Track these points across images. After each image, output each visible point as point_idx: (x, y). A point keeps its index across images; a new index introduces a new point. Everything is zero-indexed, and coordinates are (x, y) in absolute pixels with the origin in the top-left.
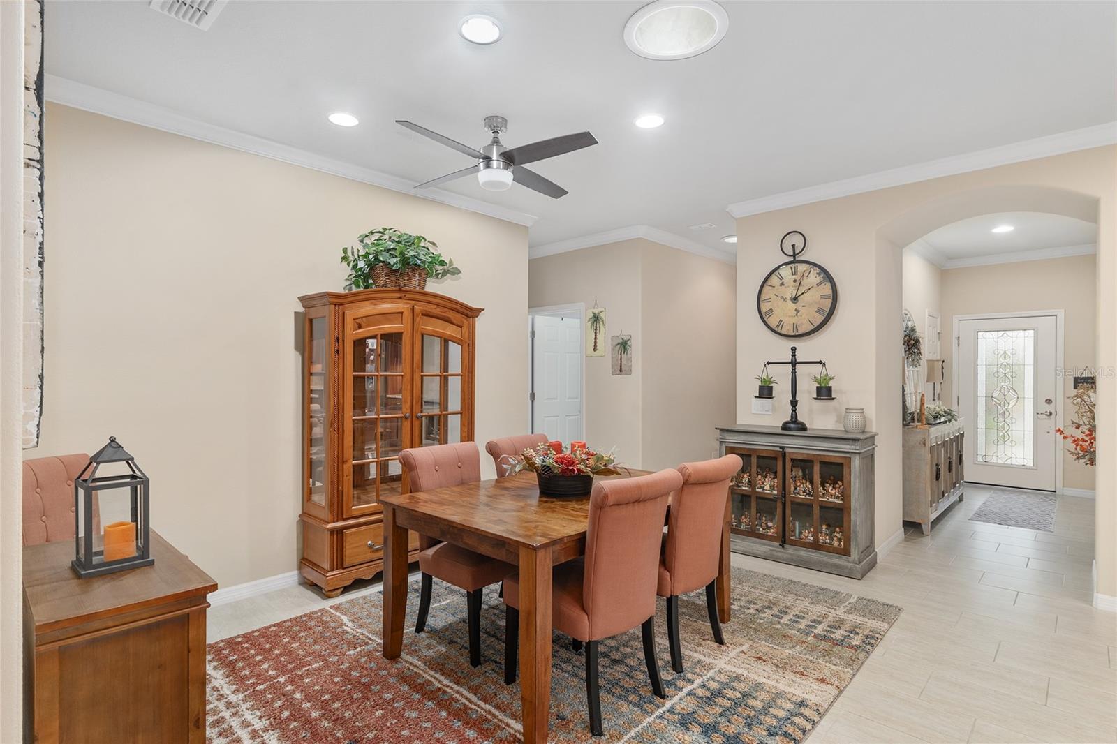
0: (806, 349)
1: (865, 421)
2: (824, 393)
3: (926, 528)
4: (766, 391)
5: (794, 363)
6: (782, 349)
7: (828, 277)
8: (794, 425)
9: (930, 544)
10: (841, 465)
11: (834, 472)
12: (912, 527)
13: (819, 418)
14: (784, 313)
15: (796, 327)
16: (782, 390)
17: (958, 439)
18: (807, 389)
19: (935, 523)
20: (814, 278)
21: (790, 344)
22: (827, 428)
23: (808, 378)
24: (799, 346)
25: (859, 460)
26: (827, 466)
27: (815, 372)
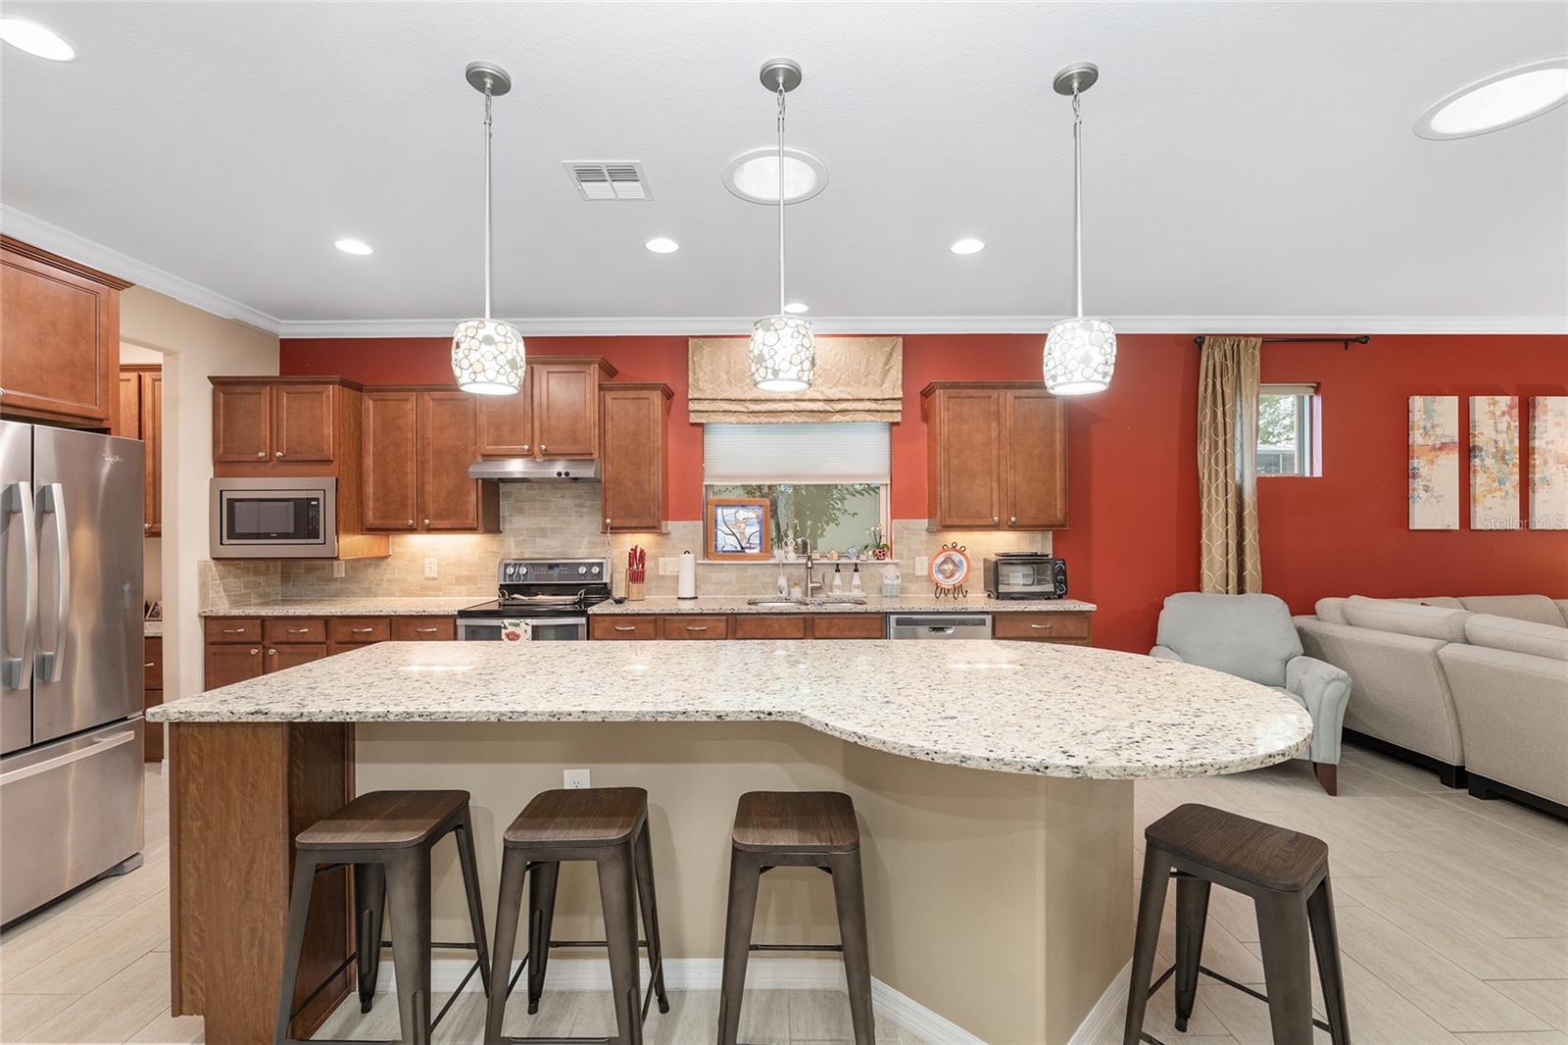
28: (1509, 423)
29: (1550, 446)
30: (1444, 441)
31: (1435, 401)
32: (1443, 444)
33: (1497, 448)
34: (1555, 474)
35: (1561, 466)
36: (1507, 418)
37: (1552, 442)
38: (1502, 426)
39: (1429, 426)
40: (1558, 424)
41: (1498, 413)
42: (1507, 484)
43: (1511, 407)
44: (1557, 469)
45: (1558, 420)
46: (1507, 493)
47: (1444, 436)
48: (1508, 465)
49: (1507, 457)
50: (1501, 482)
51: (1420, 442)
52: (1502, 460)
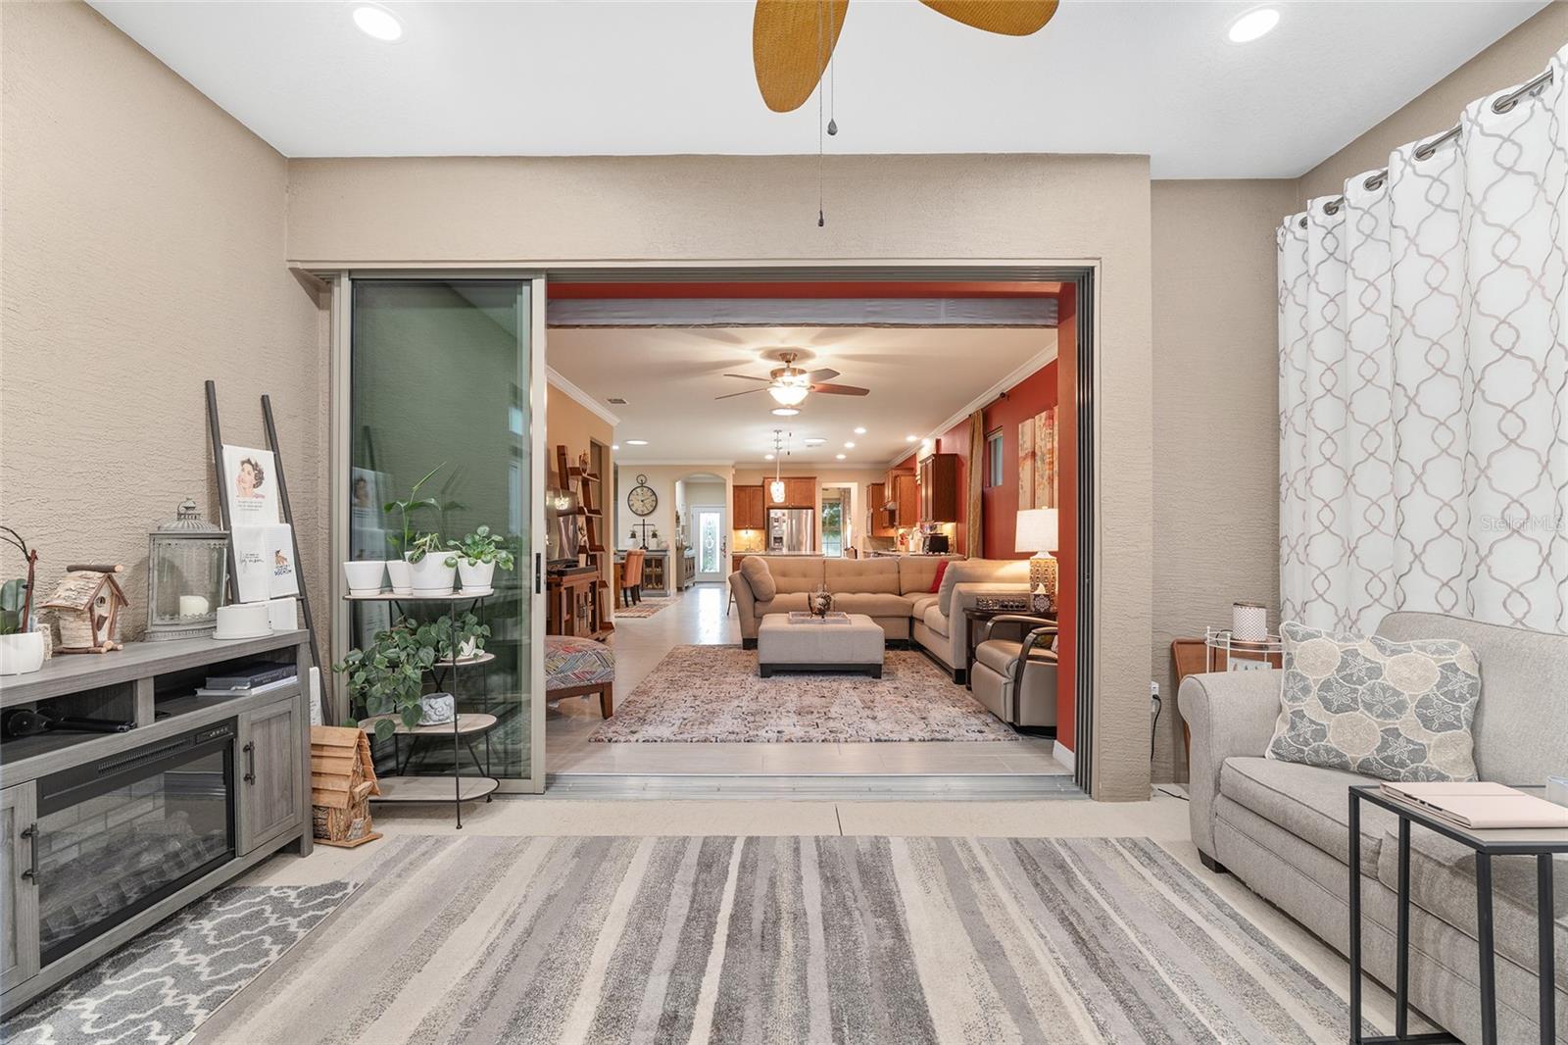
0: (648, 520)
1: (668, 546)
2: (654, 535)
3: (683, 589)
4: (633, 536)
5: (644, 525)
6: (640, 520)
7: (654, 494)
8: (644, 548)
9: (686, 595)
10: (661, 560)
11: (660, 563)
12: (679, 589)
13: (652, 544)
14: (638, 506)
15: (643, 511)
16: (639, 534)
17: (693, 558)
18: (649, 534)
19: (686, 588)
20: (649, 493)
21: (642, 518)
22: (655, 549)
23: (649, 530)
24: (646, 518)
25: (667, 558)
26: (656, 560)
27: (652, 528)
28: (1045, 431)
30: (1026, 452)
31: (1024, 426)
32: (1026, 454)
33: (1041, 451)
36: (1045, 427)
38: (1043, 436)
39: (1023, 443)
41: (1042, 426)
42: (1044, 479)
43: (1045, 420)
46: (1045, 486)
47: (1026, 449)
48: (1045, 463)
49: (1045, 458)
50: (1042, 478)
51: (1020, 455)
52: (1043, 461)
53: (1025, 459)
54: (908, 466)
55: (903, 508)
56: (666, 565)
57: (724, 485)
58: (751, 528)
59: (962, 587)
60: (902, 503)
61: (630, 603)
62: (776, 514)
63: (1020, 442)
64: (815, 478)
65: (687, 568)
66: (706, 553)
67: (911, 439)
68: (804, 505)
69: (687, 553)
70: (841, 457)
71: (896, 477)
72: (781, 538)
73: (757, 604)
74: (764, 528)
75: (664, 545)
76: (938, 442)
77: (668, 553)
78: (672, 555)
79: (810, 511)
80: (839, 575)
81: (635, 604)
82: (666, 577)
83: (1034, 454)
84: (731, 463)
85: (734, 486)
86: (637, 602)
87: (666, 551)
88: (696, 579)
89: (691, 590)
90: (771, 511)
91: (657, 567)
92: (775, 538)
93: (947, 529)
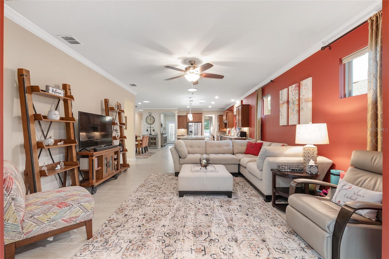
0: (152, 126)
1: (158, 134)
2: (154, 131)
3: (163, 146)
4: (147, 131)
5: (150, 127)
6: (149, 126)
7: (154, 118)
8: (151, 134)
9: (164, 148)
10: (155, 138)
11: (155, 139)
12: (162, 146)
13: (153, 133)
14: (149, 121)
15: (150, 123)
16: (149, 130)
17: (167, 137)
18: (152, 130)
19: (164, 146)
20: (152, 118)
21: (150, 125)
22: (154, 134)
23: (152, 129)
24: (151, 125)
25: (157, 137)
26: (154, 138)
27: (153, 128)
28: (295, 92)
29: (303, 97)
30: (284, 101)
31: (282, 91)
32: (284, 102)
33: (292, 100)
34: (304, 106)
35: (306, 103)
36: (294, 91)
37: (304, 95)
38: (293, 94)
39: (282, 98)
40: (305, 89)
41: (293, 90)
42: (294, 111)
43: (295, 87)
44: (305, 104)
45: (305, 88)
46: (294, 114)
47: (284, 100)
48: (294, 105)
49: (294, 103)
50: (293, 111)
51: (280, 102)
52: (294, 104)
53: (283, 104)
54: (231, 109)
55: (229, 122)
56: (157, 140)
57: (175, 115)
58: (183, 128)
59: (271, 159)
60: (229, 121)
61: (144, 152)
62: (190, 124)
63: (280, 98)
64: (202, 113)
65: (165, 140)
66: (171, 135)
67: (233, 100)
68: (199, 121)
69: (164, 136)
70: (210, 107)
71: (227, 113)
72: (192, 131)
73: (181, 159)
74: (187, 128)
75: (157, 134)
76: (242, 101)
77: (158, 136)
78: (159, 137)
79: (200, 123)
80: (211, 147)
81: (145, 152)
82: (157, 143)
83: (288, 102)
84: (177, 109)
85: (178, 116)
86: (147, 152)
87: (157, 135)
88: (168, 142)
89: (166, 146)
90: (189, 123)
91: (154, 140)
92: (190, 131)
93: (246, 129)
